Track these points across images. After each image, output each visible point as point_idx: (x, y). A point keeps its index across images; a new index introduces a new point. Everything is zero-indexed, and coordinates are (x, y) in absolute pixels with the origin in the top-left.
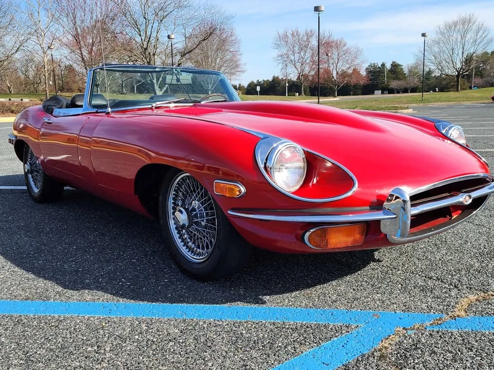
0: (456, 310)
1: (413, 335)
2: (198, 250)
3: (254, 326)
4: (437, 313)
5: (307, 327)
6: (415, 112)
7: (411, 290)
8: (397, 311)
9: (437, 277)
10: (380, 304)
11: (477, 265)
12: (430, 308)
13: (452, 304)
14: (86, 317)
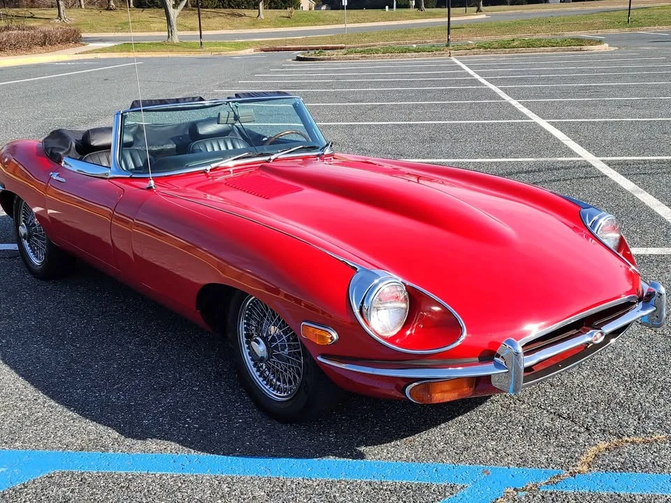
0: (579, 463)
1: (523, 498)
2: (278, 383)
3: (348, 486)
4: (556, 468)
5: (407, 488)
6: (612, 49)
7: (533, 434)
8: (511, 466)
9: (568, 414)
10: (493, 456)
11: (622, 394)
12: (550, 461)
13: (577, 455)
14: (157, 475)
